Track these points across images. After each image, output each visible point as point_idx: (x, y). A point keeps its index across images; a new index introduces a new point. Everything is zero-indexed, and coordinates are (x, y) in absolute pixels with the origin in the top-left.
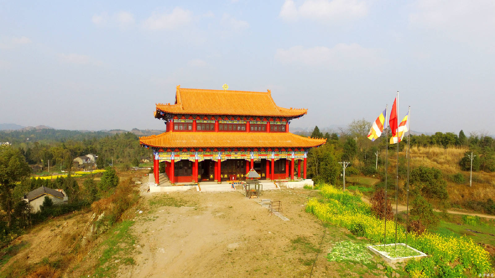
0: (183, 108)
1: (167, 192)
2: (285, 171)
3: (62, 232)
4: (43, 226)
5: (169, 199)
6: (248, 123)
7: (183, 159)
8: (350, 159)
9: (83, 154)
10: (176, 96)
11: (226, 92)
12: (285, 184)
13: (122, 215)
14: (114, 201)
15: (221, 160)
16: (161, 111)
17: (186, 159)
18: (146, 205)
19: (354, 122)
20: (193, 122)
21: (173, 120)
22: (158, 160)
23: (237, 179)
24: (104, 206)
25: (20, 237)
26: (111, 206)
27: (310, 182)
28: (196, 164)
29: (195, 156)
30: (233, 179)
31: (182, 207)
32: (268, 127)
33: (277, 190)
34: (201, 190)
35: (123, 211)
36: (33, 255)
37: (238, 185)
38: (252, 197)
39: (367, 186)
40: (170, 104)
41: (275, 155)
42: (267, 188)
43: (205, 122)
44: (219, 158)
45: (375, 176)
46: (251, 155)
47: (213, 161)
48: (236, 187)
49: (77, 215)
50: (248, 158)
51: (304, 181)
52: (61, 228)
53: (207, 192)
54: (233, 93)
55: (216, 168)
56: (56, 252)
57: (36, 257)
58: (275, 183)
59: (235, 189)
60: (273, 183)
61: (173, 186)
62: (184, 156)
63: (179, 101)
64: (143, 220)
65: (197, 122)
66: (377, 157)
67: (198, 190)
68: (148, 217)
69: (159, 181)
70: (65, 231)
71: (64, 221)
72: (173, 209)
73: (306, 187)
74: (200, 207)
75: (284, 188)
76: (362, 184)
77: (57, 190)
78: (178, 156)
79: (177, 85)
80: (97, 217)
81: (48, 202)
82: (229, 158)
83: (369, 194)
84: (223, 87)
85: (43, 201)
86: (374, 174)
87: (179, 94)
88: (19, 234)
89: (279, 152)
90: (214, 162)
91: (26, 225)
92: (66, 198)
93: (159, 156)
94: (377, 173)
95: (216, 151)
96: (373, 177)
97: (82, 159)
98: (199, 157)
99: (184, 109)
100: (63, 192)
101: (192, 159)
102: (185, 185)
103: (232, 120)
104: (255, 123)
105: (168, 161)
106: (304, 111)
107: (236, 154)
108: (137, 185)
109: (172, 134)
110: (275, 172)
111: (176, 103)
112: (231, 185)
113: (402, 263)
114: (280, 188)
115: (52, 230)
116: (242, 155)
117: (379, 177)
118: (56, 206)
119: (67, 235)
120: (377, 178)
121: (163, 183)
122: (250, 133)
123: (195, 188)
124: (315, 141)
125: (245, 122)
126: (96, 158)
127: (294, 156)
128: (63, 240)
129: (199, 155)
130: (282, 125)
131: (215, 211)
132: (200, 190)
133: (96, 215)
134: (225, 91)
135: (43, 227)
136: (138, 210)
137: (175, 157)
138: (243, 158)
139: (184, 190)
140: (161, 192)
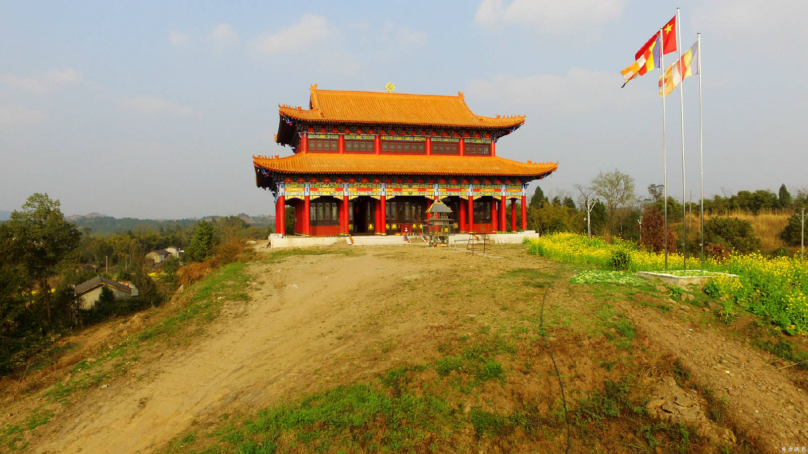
0: (321, 113)
1: (299, 247)
2: (490, 221)
5: (302, 252)
6: (428, 140)
7: (324, 194)
11: (391, 96)
12: (491, 236)
15: (386, 197)
16: (287, 116)
17: (328, 194)
20: (339, 137)
21: (307, 134)
22: (284, 196)
23: (412, 230)
24: (196, 274)
27: (532, 235)
28: (346, 203)
29: (343, 190)
31: (324, 254)
32: (462, 147)
34: (355, 243)
40: (301, 107)
41: (474, 190)
43: (359, 138)
44: (383, 195)
46: (435, 190)
47: (373, 198)
50: (430, 194)
51: (522, 233)
53: (362, 246)
54: (402, 97)
55: (378, 212)
58: (474, 236)
62: (325, 189)
63: (316, 102)
65: (345, 138)
67: (349, 242)
72: (309, 256)
74: (354, 254)
75: (491, 243)
78: (315, 189)
79: (311, 85)
81: (107, 296)
82: (399, 195)
84: (385, 87)
85: (100, 295)
87: (315, 97)
88: (64, 335)
89: (481, 184)
90: (374, 200)
91: (74, 326)
92: (135, 293)
93: (285, 190)
95: (378, 183)
97: (160, 254)
98: (351, 192)
99: (324, 116)
100: (130, 285)
101: (339, 195)
102: (328, 236)
103: (402, 135)
104: (440, 140)
105: (299, 197)
106: (521, 119)
107: (410, 187)
108: (250, 245)
109: (305, 156)
110: (475, 222)
111: (311, 108)
113: (697, 285)
114: (483, 242)
116: (420, 190)
118: (121, 301)
122: (431, 156)
123: (345, 241)
124: (539, 167)
125: (423, 139)
126: (180, 254)
127: (504, 193)
129: (349, 189)
130: (484, 144)
131: (380, 255)
132: (353, 243)
134: (389, 94)
137: (311, 192)
138: (421, 195)
139: (326, 244)
140: (288, 247)
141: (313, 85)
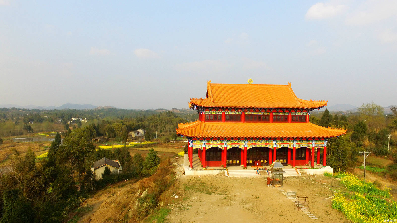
0: (213, 101)
1: (199, 176)
2: (305, 158)
3: (115, 200)
4: (103, 191)
5: (200, 184)
6: (271, 114)
7: (214, 146)
8: (360, 139)
9: (135, 129)
10: (207, 91)
11: (251, 86)
12: (306, 171)
13: (161, 195)
14: (155, 181)
15: (247, 148)
16: (195, 104)
17: (216, 146)
18: (181, 189)
19: (363, 106)
20: (222, 113)
21: (205, 112)
22: (192, 148)
23: (261, 164)
24: (147, 185)
25: (86, 200)
26: (153, 185)
27: (329, 170)
28: (225, 151)
29: (224, 144)
30: (257, 164)
31: (213, 194)
32: (290, 118)
33: (297, 177)
34: (229, 175)
35: (161, 192)
36: (94, 218)
37: (262, 171)
38: (276, 185)
39: (380, 167)
40: (202, 98)
41: (296, 144)
42: (289, 175)
43: (233, 113)
44: (246, 146)
45: (387, 156)
46: (274, 144)
47: (240, 149)
48: (261, 172)
49: (128, 184)
50: (272, 146)
51: (324, 168)
52: (115, 196)
53: (234, 177)
54: (257, 86)
55: (242, 154)
56: (110, 217)
57: (96, 220)
58: (296, 170)
59: (259, 175)
60: (295, 170)
61: (205, 170)
62: (214, 144)
63: (210, 95)
64: (178, 209)
65: (226, 114)
66: (389, 139)
67: (226, 175)
68: (183, 205)
69: (193, 164)
70: (118, 200)
71: (118, 189)
72: (204, 196)
73: (326, 174)
74: (229, 196)
75: (305, 176)
76: (374, 164)
77: (115, 161)
78: (209, 144)
79: (208, 81)
80: (141, 194)
81: (107, 171)
82: (255, 147)
83: (382, 174)
84: (248, 81)
85: (104, 171)
86: (386, 155)
87: (210, 88)
88: (86, 198)
89: (300, 141)
90: (241, 149)
91: (91, 191)
92: (120, 169)
93: (193, 143)
94: (389, 154)
95: (243, 141)
96: (385, 158)
97: (135, 133)
98: (227, 145)
99: (214, 103)
100: (119, 163)
101: (222, 147)
102: (215, 170)
103: (256, 112)
104: (278, 114)
105: (201, 148)
106: (324, 103)
107: (260, 142)
108: (174, 167)
109: (204, 124)
110: (297, 159)
111: (207, 96)
112: (256, 171)
114: (301, 175)
115: (109, 197)
116: (266, 144)
117: (392, 158)
118: (113, 175)
119: (119, 204)
120: (390, 159)
121: (197, 166)
122: (273, 123)
123: (224, 173)
124: (335, 131)
125: (269, 114)
126: (145, 132)
127: (314, 145)
128: (116, 208)
130: (303, 115)
131: (243, 202)
133: (141, 192)
134: (249, 85)
135: (103, 193)
136: (174, 194)
137: (206, 145)
138: (267, 146)
139: (214, 174)
140: (194, 176)
141: (209, 81)
